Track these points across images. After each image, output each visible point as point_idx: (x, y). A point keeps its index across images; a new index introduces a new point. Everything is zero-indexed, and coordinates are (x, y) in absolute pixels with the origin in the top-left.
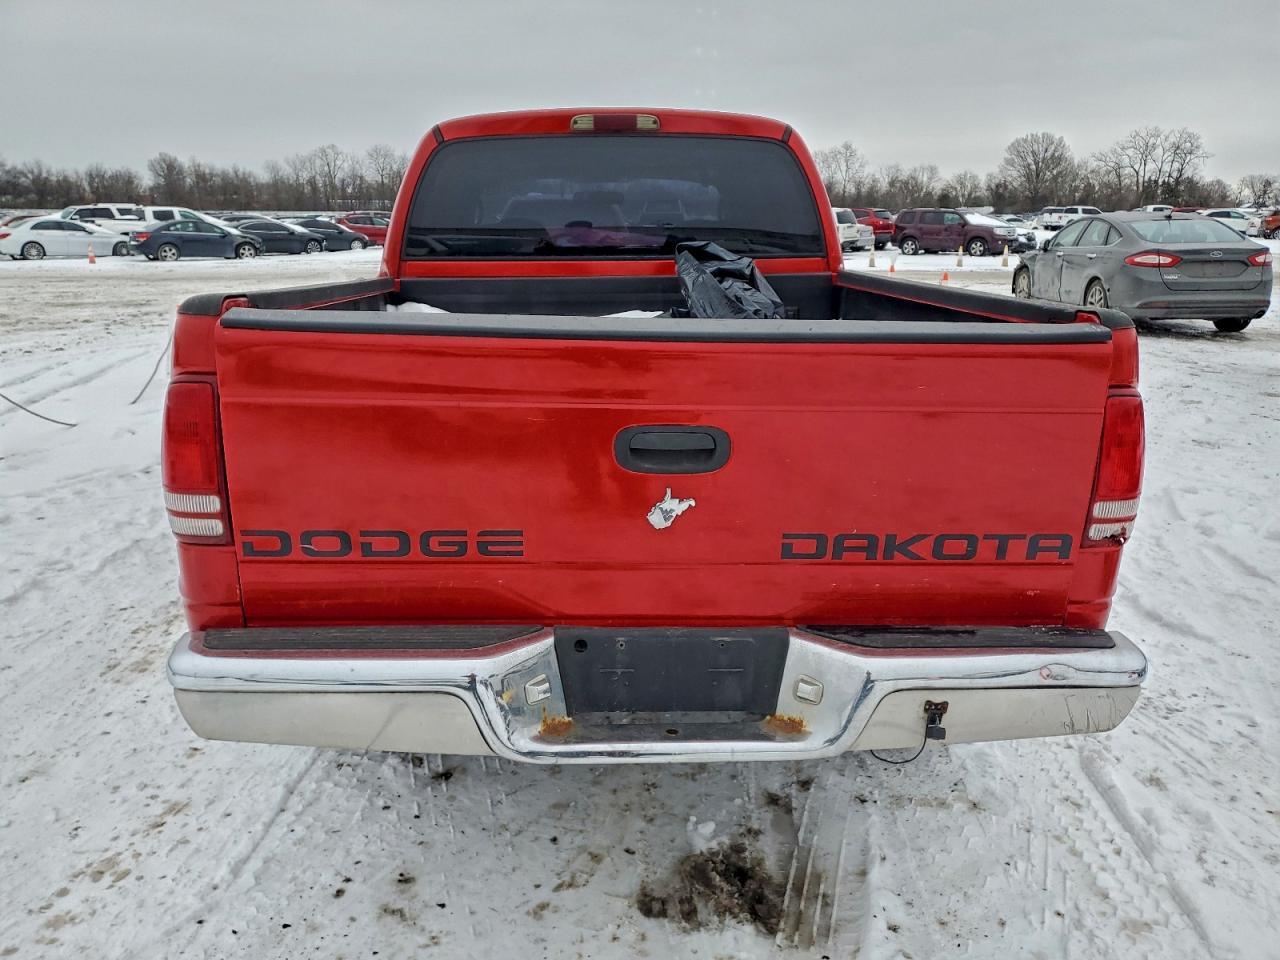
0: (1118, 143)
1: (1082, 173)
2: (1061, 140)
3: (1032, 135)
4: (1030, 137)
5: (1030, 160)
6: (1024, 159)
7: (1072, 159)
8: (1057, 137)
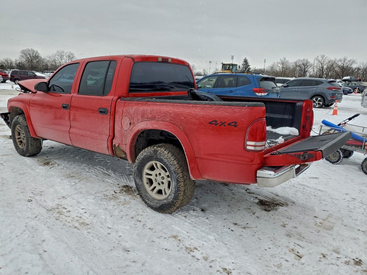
0: (53, 54)
1: (45, 61)
2: (37, 51)
3: (28, 49)
4: (27, 49)
5: (28, 56)
6: (26, 56)
7: (41, 57)
8: (35, 50)
